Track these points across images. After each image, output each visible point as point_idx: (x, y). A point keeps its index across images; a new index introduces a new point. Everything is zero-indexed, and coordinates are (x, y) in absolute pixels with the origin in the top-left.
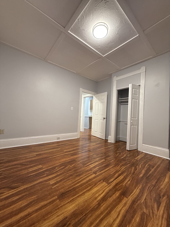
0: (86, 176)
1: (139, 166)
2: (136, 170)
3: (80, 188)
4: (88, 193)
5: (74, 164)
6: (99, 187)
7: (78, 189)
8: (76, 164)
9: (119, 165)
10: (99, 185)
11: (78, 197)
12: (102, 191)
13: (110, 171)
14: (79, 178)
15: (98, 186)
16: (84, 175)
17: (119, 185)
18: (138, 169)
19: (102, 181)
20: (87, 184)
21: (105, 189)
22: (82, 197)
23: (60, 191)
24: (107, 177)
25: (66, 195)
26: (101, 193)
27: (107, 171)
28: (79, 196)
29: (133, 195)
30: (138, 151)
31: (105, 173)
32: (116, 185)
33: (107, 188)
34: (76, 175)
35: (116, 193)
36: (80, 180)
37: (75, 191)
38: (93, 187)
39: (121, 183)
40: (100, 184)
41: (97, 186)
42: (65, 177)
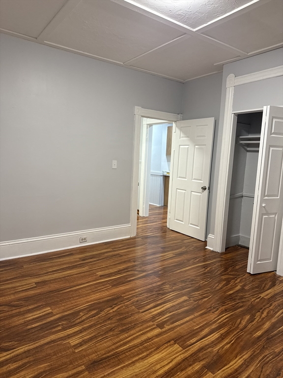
0: (141, 332)
1: (262, 313)
2: (252, 321)
3: (127, 354)
4: (141, 363)
5: (119, 307)
6: (165, 353)
7: (124, 355)
8: (122, 307)
9: (218, 309)
10: (165, 350)
11: (122, 368)
12: (169, 361)
13: (195, 322)
14: (126, 335)
15: (163, 351)
16: (138, 329)
17: (205, 351)
18: (256, 320)
19: (172, 342)
20: (141, 347)
21: (175, 358)
22: (131, 368)
23: (90, 357)
24: (185, 335)
25: (101, 364)
26: (166, 363)
27: (187, 322)
28: (124, 367)
29: (227, 370)
30: (275, 275)
31: (182, 326)
32: (198, 350)
33: (180, 355)
34: (120, 329)
35: (195, 365)
36: (128, 339)
37: (116, 359)
38: (152, 352)
39: (210, 347)
40: (167, 347)
41: (160, 352)
42: (99, 333)
